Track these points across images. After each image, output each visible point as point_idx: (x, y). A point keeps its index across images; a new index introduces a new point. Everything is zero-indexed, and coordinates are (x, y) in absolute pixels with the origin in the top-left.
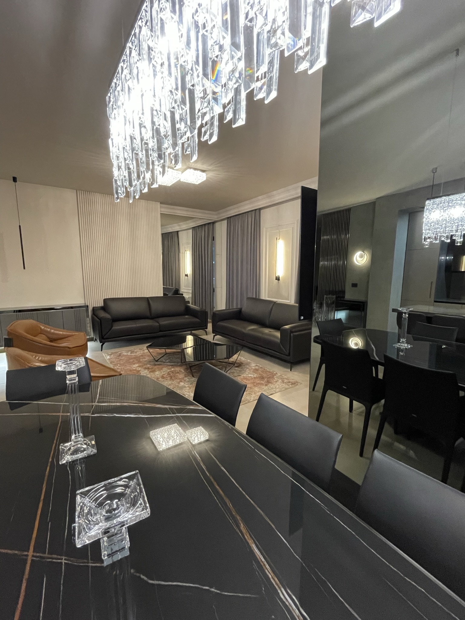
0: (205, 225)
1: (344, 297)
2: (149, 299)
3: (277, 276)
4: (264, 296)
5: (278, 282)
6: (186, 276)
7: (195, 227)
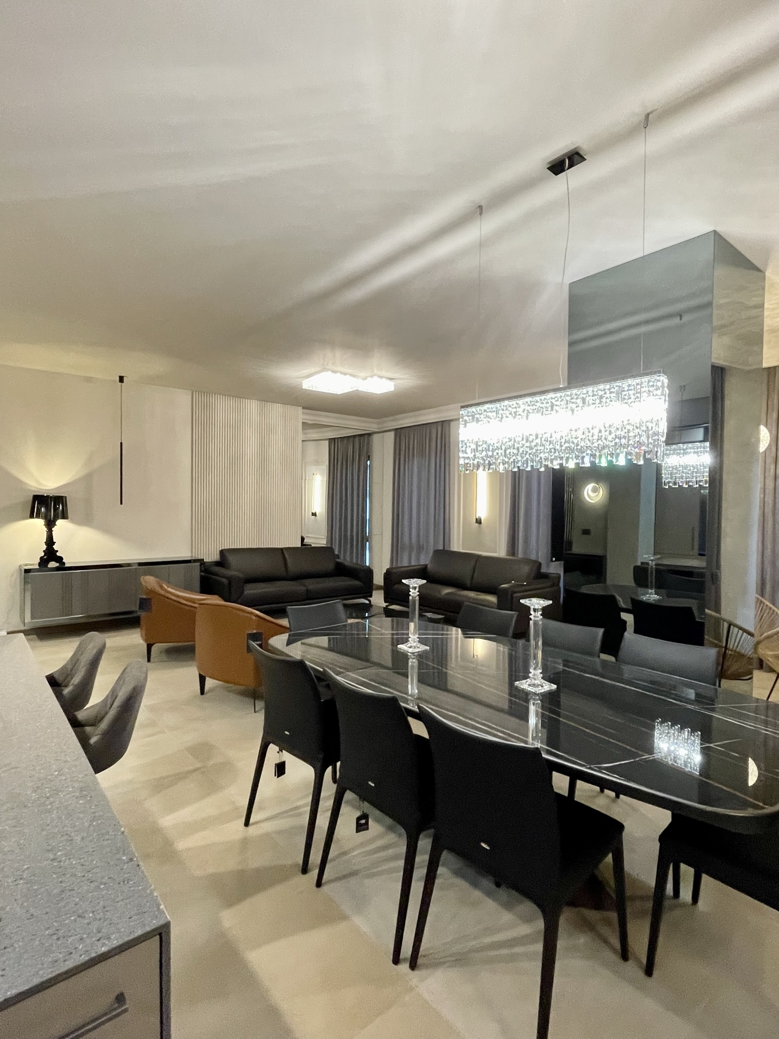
0: (354, 436)
1: (571, 549)
2: (284, 551)
3: (477, 517)
4: (457, 546)
5: (480, 527)
6: (312, 515)
7: (335, 439)
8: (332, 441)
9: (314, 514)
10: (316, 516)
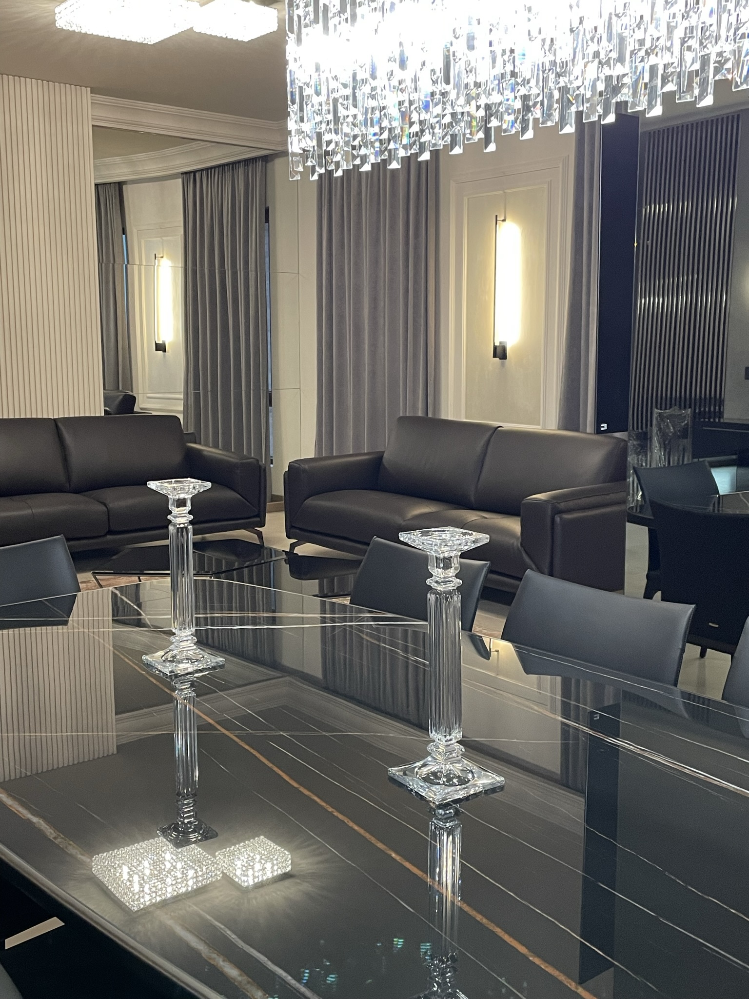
0: (233, 165)
1: (721, 414)
2: (60, 425)
3: (497, 344)
5: (503, 365)
6: (157, 350)
7: (194, 172)
8: (189, 176)
9: (161, 347)
10: (165, 351)
